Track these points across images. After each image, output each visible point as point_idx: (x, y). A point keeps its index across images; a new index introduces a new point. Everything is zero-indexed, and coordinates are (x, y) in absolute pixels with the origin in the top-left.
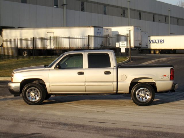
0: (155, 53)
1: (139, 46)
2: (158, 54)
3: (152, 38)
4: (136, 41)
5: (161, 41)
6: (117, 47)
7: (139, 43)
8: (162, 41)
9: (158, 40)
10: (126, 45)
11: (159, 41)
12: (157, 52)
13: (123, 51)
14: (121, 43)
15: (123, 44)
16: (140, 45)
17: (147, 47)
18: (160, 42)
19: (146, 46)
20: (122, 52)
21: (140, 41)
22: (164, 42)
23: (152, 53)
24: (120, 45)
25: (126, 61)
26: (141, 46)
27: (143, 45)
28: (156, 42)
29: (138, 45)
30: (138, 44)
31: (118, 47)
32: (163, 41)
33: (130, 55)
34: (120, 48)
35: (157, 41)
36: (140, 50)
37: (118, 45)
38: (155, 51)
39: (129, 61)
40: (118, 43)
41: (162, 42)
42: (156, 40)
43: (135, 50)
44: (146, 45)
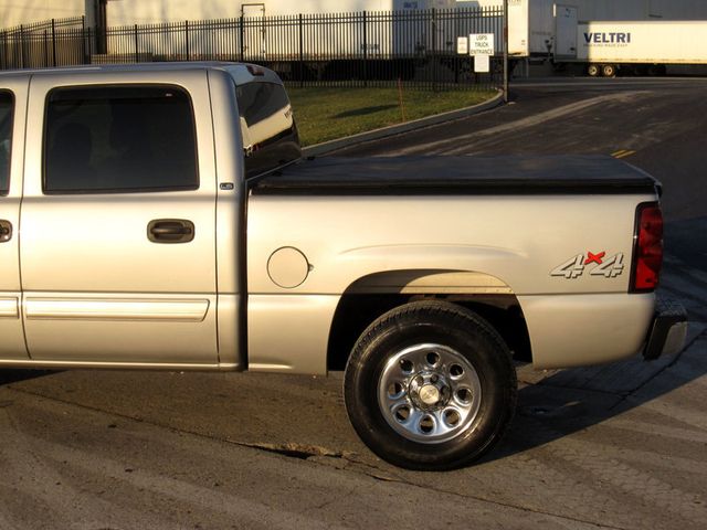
0: (601, 73)
1: (546, 50)
2: (611, 76)
3: (595, 28)
4: (538, 33)
5: (621, 37)
6: (460, 52)
7: (547, 42)
8: (623, 39)
9: (612, 35)
10: (491, 46)
11: (615, 37)
12: (609, 71)
13: (482, 65)
14: (473, 37)
15: (484, 40)
16: (549, 47)
17: (574, 53)
18: (618, 41)
19: (570, 53)
20: (477, 69)
21: (549, 34)
22: (629, 40)
23: (594, 73)
24: (473, 47)
25: (489, 101)
26: (552, 50)
27: (562, 50)
28: (604, 41)
29: (541, 48)
30: (544, 45)
31: (465, 52)
32: (626, 39)
33: (506, 82)
34: (473, 58)
35: (608, 38)
36: (556, 64)
37: (465, 46)
38: (601, 66)
39: (501, 102)
40: (465, 39)
41: (623, 41)
42: (604, 35)
43: (542, 63)
44: (572, 49)
